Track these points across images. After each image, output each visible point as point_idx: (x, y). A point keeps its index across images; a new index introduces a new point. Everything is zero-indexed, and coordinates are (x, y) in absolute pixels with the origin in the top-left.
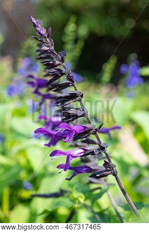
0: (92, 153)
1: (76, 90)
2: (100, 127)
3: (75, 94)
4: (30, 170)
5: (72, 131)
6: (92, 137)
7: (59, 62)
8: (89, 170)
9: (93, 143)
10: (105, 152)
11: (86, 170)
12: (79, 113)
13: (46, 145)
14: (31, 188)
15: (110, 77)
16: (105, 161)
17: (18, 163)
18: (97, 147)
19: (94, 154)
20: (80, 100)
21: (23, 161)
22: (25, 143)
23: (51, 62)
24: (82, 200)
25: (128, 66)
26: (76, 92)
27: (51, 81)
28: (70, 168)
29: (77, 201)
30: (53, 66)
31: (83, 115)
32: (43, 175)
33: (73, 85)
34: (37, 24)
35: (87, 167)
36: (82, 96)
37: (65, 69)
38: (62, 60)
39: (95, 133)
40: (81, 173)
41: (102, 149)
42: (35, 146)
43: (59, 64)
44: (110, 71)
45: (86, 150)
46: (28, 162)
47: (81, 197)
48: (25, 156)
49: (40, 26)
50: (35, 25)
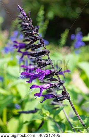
0: (55, 86)
1: (45, 49)
2: (59, 71)
3: (45, 51)
4: (19, 98)
5: (44, 73)
6: (55, 77)
7: (35, 32)
8: (53, 96)
9: (56, 80)
10: (63, 86)
11: (51, 97)
12: (47, 62)
13: (27, 82)
14: (20, 108)
15: (65, 42)
16: (63, 91)
17: (12, 94)
18: (58, 82)
19: (56, 87)
20: (48, 55)
21: (14, 92)
22: (15, 82)
23: (31, 32)
24: (48, 115)
25: (75, 35)
26: (45, 50)
27: (30, 43)
28: (42, 96)
29: (45, 115)
30: (32, 34)
31: (50, 64)
32: (27, 101)
33: (44, 46)
34: (22, 10)
35: (52, 95)
36: (49, 52)
37: (39, 36)
38: (37, 31)
39: (56, 75)
40: (48, 98)
41: (61, 84)
42: (22, 83)
43: (35, 34)
44: (65, 38)
45: (51, 85)
46: (18, 93)
47: (47, 113)
48: (16, 89)
49: (23, 11)
50: (20, 10)
